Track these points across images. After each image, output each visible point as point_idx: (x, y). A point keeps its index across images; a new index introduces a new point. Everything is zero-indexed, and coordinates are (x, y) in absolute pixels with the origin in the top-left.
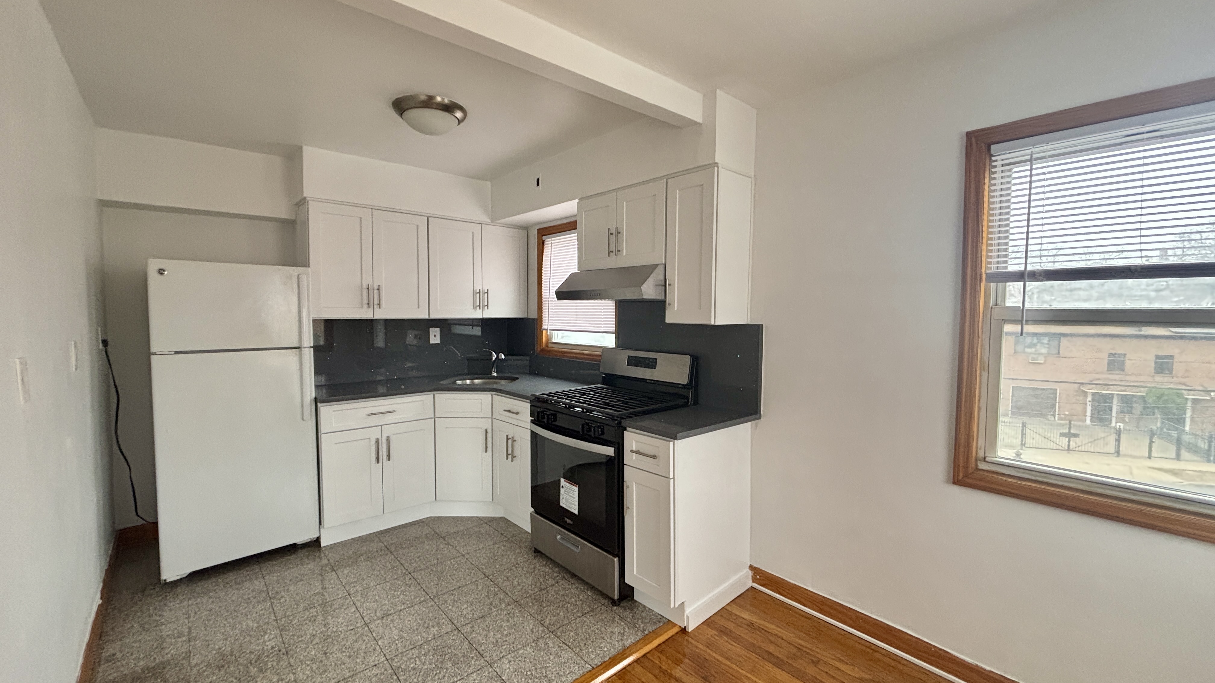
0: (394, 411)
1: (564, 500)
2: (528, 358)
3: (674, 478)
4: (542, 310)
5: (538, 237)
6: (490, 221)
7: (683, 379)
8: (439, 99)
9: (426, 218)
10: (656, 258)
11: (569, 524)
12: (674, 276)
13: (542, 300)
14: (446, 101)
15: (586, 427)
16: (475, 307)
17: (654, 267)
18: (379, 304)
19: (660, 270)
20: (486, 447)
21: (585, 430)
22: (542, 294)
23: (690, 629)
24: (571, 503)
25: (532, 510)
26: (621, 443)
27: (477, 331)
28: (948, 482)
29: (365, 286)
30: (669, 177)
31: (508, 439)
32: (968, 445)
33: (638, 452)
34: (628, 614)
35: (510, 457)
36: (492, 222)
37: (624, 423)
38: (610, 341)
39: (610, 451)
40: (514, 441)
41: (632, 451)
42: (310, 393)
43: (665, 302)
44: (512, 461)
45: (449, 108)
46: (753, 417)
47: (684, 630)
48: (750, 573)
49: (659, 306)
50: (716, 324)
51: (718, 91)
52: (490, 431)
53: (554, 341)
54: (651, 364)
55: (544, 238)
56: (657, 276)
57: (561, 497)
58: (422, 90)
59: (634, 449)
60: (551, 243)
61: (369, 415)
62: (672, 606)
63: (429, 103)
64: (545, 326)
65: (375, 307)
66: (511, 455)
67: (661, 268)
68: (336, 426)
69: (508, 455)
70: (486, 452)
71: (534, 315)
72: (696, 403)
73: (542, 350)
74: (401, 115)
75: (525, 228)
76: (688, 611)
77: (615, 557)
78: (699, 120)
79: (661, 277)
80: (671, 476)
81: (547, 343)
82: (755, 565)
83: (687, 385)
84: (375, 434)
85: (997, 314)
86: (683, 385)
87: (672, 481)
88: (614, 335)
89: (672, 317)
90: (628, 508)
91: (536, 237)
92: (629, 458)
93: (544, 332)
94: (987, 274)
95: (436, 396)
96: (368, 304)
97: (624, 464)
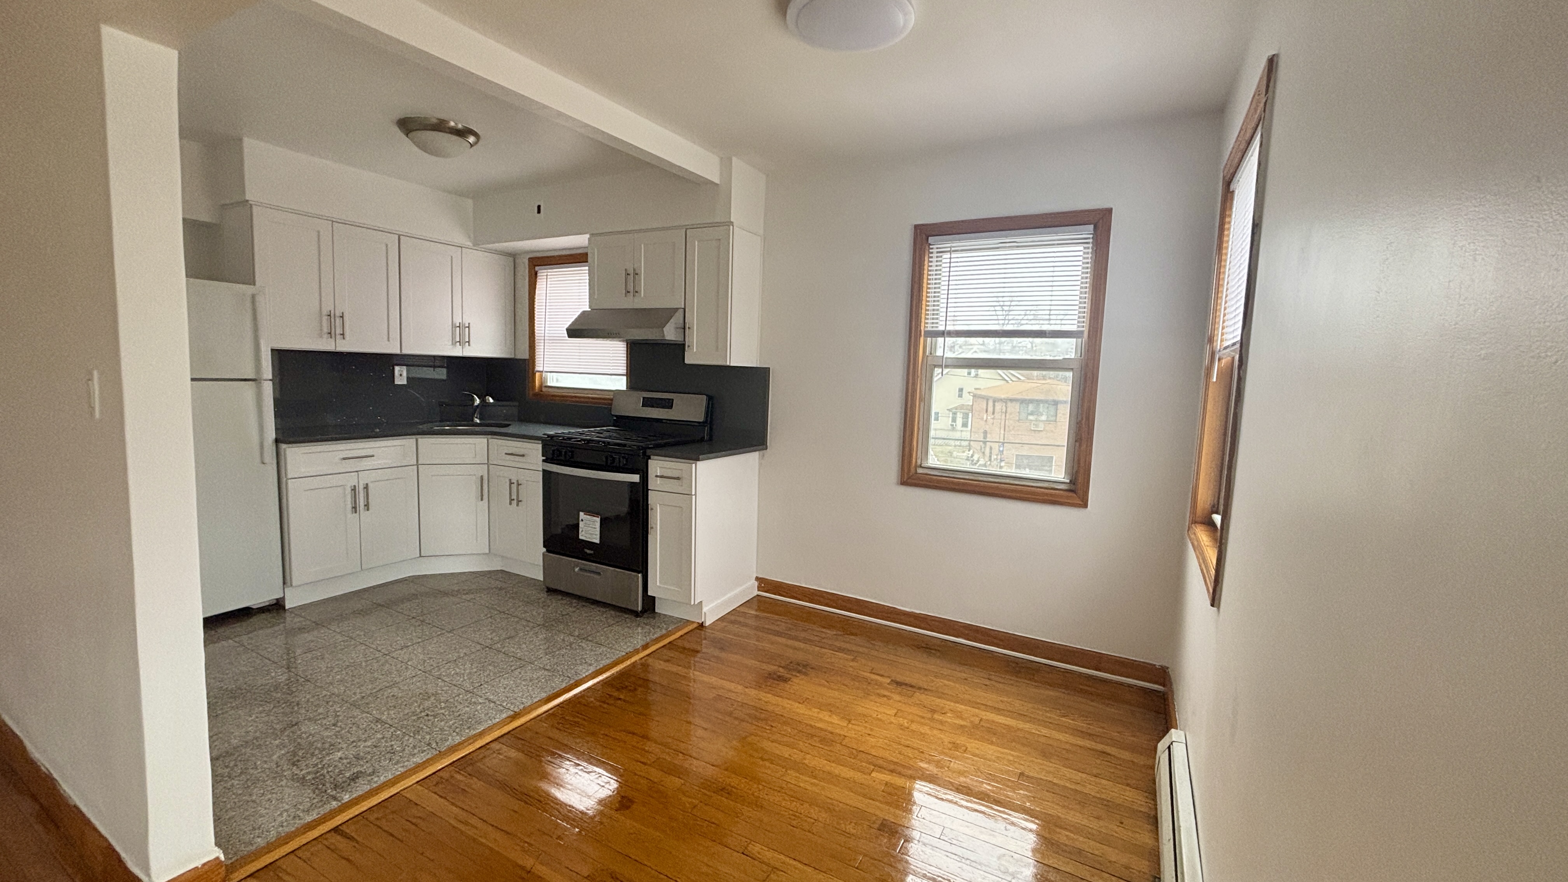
0: (373, 456)
1: (583, 533)
2: (517, 404)
3: (695, 495)
4: (534, 350)
5: (529, 266)
6: (471, 245)
7: (700, 417)
8: (452, 124)
9: (397, 237)
10: (676, 302)
11: (590, 554)
12: (693, 319)
13: (534, 338)
14: (460, 126)
15: (610, 459)
16: (454, 343)
17: (676, 310)
18: (343, 334)
19: (680, 314)
20: (482, 496)
21: (609, 462)
22: (534, 332)
23: (707, 624)
24: (592, 534)
25: (545, 550)
26: (645, 470)
27: (441, 374)
28: (898, 484)
29: (325, 312)
30: (688, 227)
31: (511, 483)
32: (911, 455)
33: (661, 477)
34: (652, 621)
35: (515, 502)
36: (474, 246)
37: (648, 452)
38: (621, 384)
39: (636, 478)
40: (519, 485)
41: (657, 476)
42: (271, 434)
43: (684, 345)
44: (518, 505)
45: (463, 133)
46: (761, 447)
47: (701, 626)
48: (756, 584)
49: (680, 348)
50: (732, 365)
51: (734, 159)
52: (485, 478)
53: (549, 384)
54: (668, 404)
55: (537, 268)
56: (677, 318)
57: (580, 530)
58: (434, 113)
59: (658, 474)
60: (547, 275)
61: (344, 459)
62: (692, 603)
63: (440, 126)
64: (539, 367)
65: (338, 337)
66: (516, 500)
67: (681, 312)
68: (304, 471)
69: (511, 500)
70: (482, 499)
71: (523, 354)
72: (711, 439)
73: (536, 395)
74: (407, 135)
75: (513, 256)
76: (705, 609)
77: (639, 573)
78: (717, 180)
79: (681, 321)
80: (693, 493)
81: (541, 386)
82: (761, 576)
83: (703, 422)
84: (352, 480)
85: (930, 361)
86: (699, 423)
87: (694, 497)
88: (625, 378)
89: (690, 359)
90: (652, 528)
91: (527, 266)
92: (653, 483)
93: (537, 374)
94: (925, 331)
95: (420, 440)
96: (330, 333)
97: (648, 490)
